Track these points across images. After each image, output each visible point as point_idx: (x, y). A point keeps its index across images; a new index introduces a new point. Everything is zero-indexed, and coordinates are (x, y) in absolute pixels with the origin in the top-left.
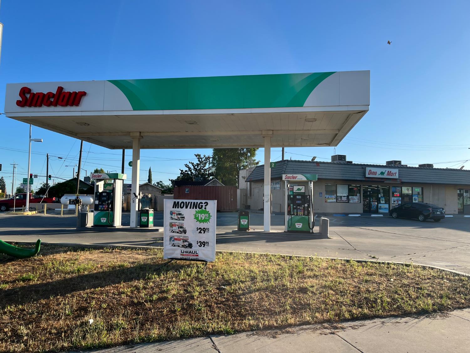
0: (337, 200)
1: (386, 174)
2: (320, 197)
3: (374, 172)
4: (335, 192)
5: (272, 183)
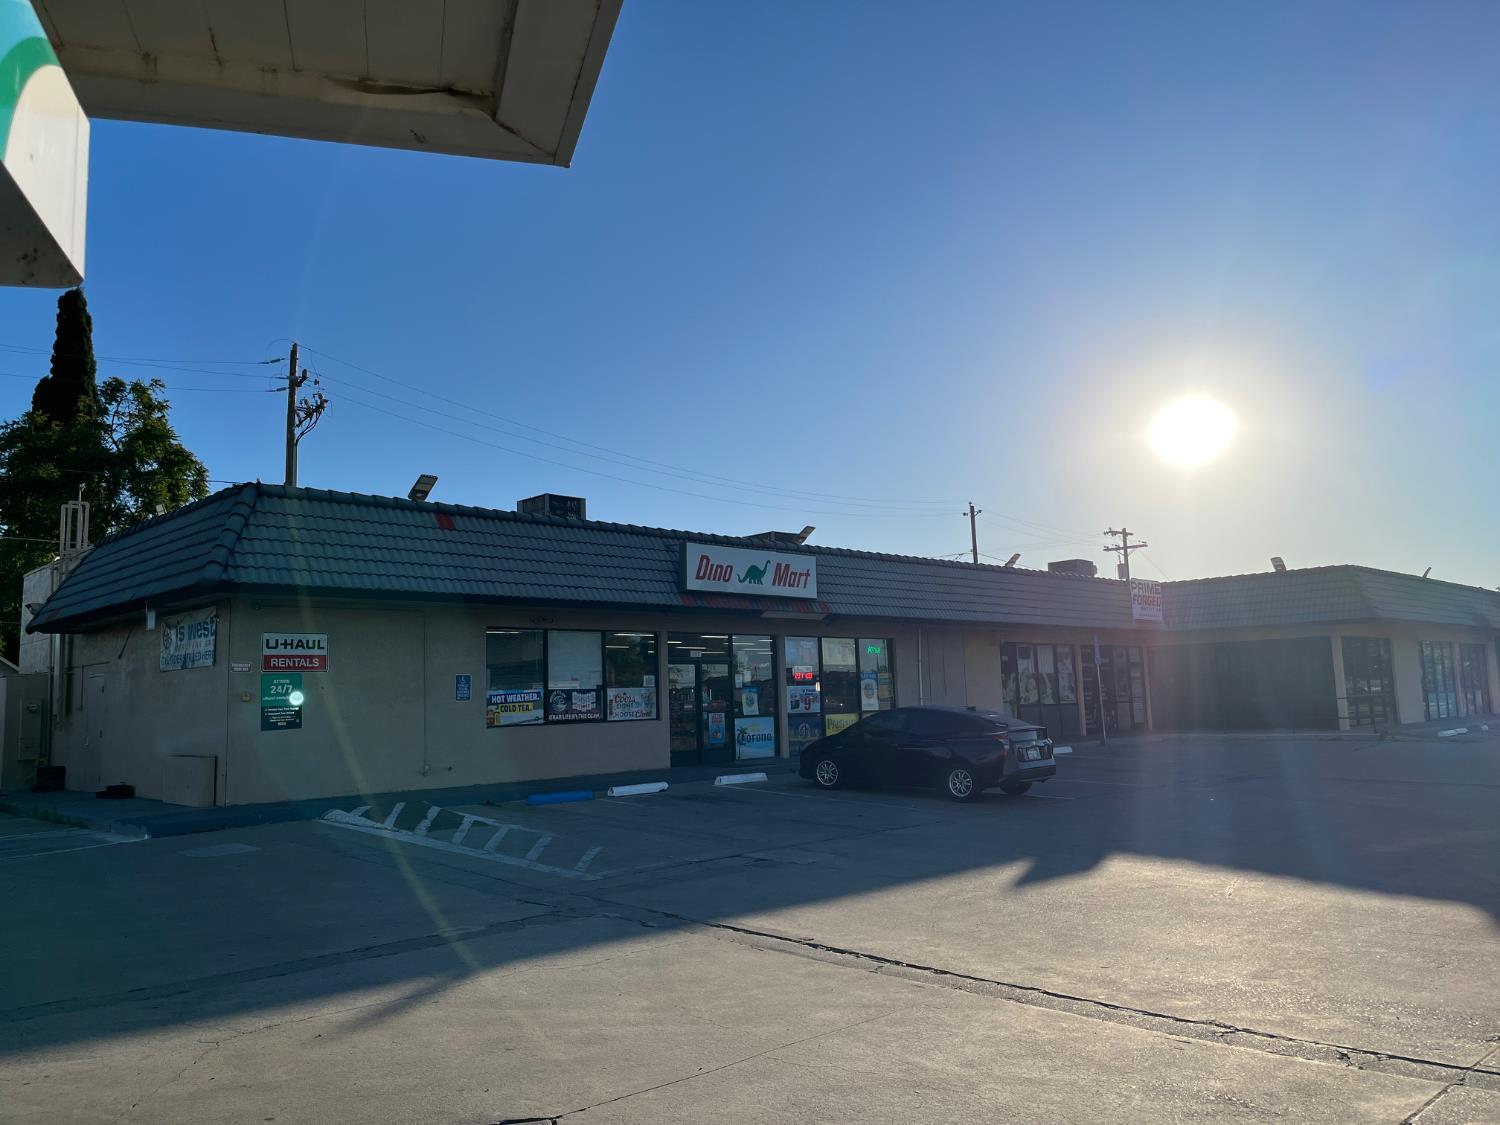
0: (548, 708)
1: (768, 578)
2: (462, 698)
3: (722, 567)
4: (540, 671)
5: (173, 632)
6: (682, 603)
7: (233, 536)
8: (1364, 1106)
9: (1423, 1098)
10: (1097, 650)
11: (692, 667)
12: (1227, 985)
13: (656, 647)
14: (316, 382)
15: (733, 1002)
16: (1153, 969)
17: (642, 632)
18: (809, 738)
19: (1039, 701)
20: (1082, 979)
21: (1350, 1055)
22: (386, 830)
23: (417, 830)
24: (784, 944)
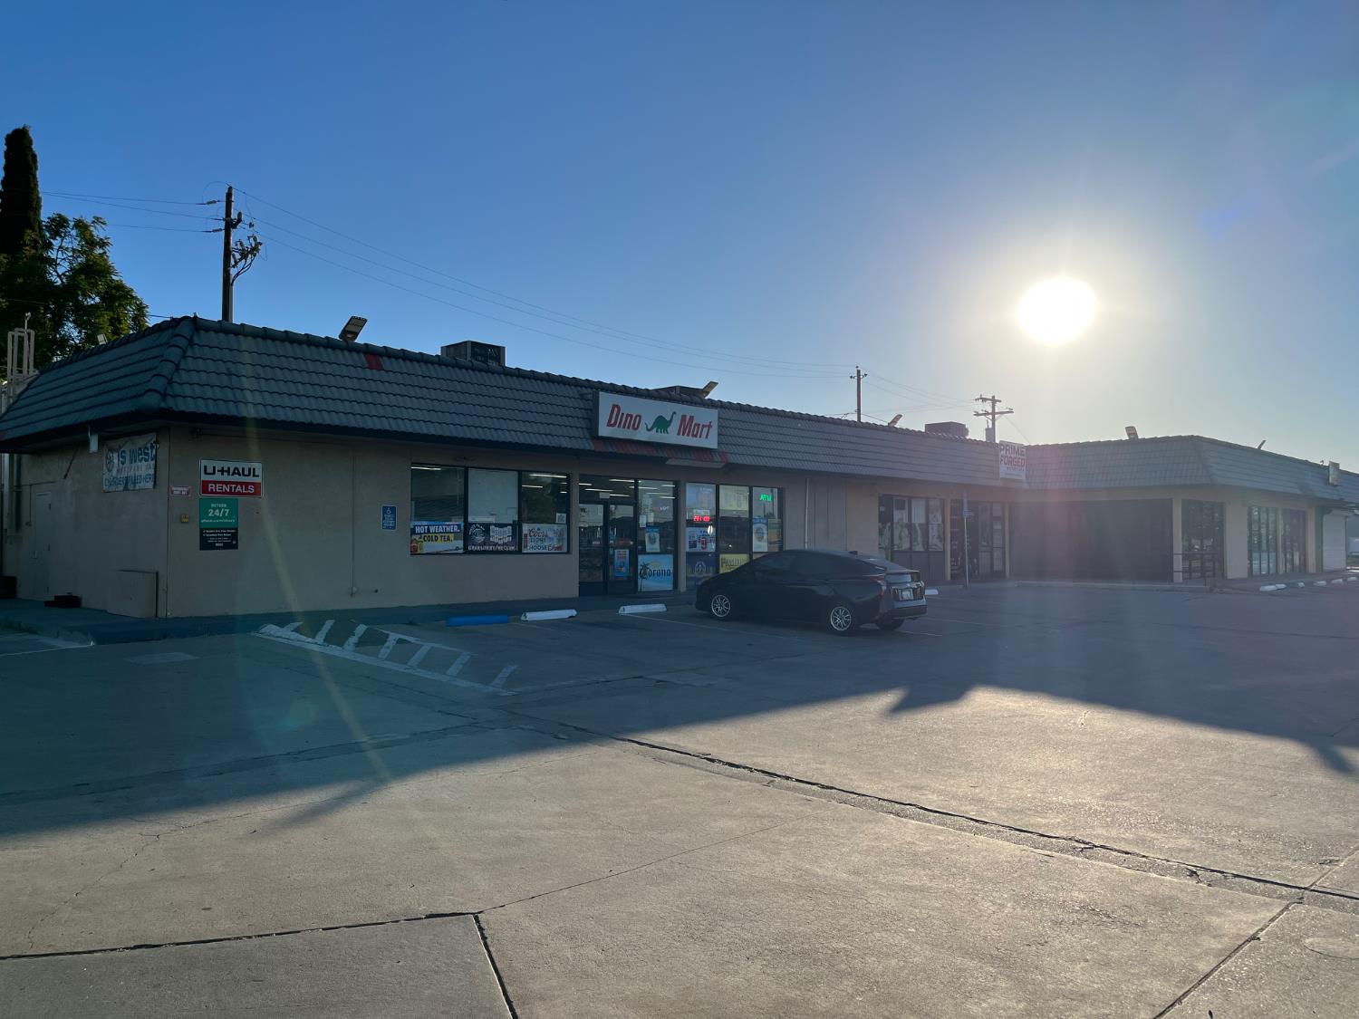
0: (467, 538)
1: (674, 428)
2: (388, 528)
3: (631, 416)
4: (460, 506)
5: (115, 455)
6: (593, 448)
7: (170, 366)
8: (1215, 920)
9: (1268, 914)
10: (965, 505)
11: (600, 508)
12: (1084, 805)
13: (568, 488)
14: (251, 225)
15: (638, 810)
16: (1017, 789)
17: (553, 473)
18: (704, 575)
19: (911, 548)
20: (954, 796)
21: (1199, 873)
22: (314, 645)
23: (346, 646)
24: (684, 758)
